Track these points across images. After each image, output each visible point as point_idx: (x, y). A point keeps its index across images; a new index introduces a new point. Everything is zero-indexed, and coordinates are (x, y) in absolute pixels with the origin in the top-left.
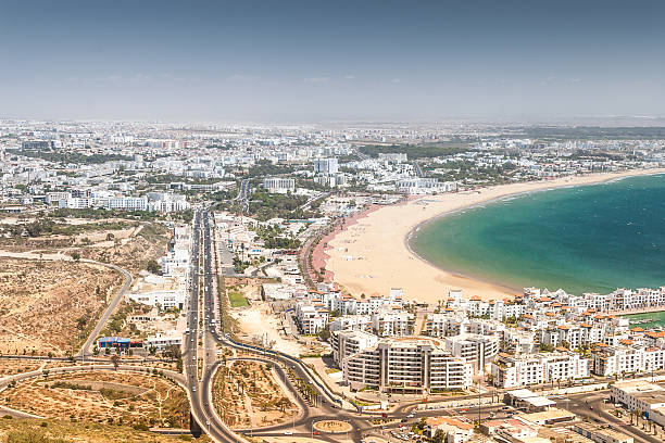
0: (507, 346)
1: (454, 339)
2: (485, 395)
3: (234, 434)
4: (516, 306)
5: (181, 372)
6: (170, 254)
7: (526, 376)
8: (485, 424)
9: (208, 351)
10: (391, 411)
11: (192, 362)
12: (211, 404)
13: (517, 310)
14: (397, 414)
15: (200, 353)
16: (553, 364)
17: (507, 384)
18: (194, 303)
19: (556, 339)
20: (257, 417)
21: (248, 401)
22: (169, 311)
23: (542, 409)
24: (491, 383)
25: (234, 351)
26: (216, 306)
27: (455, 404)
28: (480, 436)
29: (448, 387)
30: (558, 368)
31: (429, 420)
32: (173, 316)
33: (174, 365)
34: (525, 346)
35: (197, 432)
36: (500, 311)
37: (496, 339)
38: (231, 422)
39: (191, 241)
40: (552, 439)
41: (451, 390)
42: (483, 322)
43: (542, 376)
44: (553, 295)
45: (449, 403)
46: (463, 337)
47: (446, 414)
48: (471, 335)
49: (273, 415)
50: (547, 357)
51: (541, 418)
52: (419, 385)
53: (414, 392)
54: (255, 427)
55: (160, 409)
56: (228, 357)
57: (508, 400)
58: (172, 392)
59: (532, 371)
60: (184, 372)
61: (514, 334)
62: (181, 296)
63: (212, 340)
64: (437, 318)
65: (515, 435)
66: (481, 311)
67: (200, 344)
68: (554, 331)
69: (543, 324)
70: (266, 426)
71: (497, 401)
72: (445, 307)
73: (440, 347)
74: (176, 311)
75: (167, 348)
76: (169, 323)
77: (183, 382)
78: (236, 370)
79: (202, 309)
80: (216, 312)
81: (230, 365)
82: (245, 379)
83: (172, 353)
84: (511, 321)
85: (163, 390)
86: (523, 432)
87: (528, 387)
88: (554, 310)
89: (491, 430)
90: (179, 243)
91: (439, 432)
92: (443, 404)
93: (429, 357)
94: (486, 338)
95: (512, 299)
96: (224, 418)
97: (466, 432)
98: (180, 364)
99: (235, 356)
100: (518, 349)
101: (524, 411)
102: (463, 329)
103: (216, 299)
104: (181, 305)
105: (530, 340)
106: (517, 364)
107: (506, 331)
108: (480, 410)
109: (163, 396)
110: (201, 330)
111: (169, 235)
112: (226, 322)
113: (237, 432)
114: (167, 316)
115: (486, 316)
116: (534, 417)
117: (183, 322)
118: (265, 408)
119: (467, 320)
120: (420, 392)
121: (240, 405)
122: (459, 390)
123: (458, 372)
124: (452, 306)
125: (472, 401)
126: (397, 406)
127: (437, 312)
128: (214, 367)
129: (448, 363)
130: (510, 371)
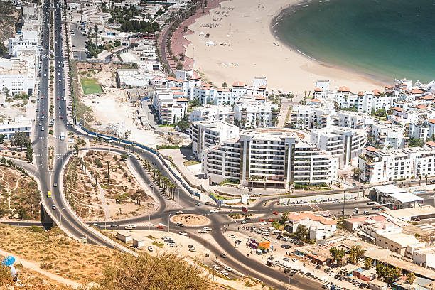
0: (375, 140)
1: (320, 132)
2: (350, 191)
3: (87, 227)
4: (386, 98)
5: (31, 161)
6: (17, 36)
7: (393, 171)
8: (349, 220)
9: (59, 139)
10: (252, 205)
11: (41, 150)
12: (63, 196)
13: (387, 102)
14: (258, 209)
15: (51, 142)
16: (422, 159)
17: (374, 179)
18: (44, 89)
19: (426, 133)
20: (111, 210)
21: (102, 193)
22: (17, 97)
23: (408, 205)
24: (357, 178)
25: (87, 140)
26: (67, 92)
27: (319, 199)
28: (344, 232)
29: (312, 181)
30: (427, 163)
31: (292, 215)
32: (21, 102)
33: (23, 154)
34: (394, 140)
35: (49, 224)
36: (368, 103)
37: (363, 132)
38: (84, 213)
39: (39, 22)
40: (417, 235)
41: (315, 185)
42: (350, 114)
43: (409, 172)
44: (425, 87)
45: (312, 198)
46: (328, 131)
47: (308, 208)
48: (338, 129)
49: (128, 208)
50: (417, 151)
51: (407, 214)
52: (281, 179)
53: (276, 186)
54: (110, 220)
55: (9, 199)
56: (81, 147)
57: (374, 195)
58: (22, 182)
59: (400, 166)
60: (34, 161)
61: (383, 127)
62: (30, 80)
63: (63, 128)
64: (302, 110)
65: (380, 232)
66: (349, 103)
67: (51, 132)
68: (425, 125)
69: (414, 117)
70: (121, 218)
71: (362, 197)
72: (313, 98)
73: (304, 140)
74: (25, 97)
75: (15, 136)
76: (17, 109)
77: (33, 172)
78: (89, 160)
79: (52, 96)
80: (67, 98)
81: (82, 154)
82: (98, 170)
83: (21, 141)
84: (381, 114)
85: (12, 180)
86: (388, 229)
87: (395, 183)
88: (425, 104)
89: (355, 226)
90: (28, 24)
91: (301, 228)
92: (305, 199)
93: (293, 150)
94: (353, 131)
95: (383, 90)
96: (76, 209)
97: (329, 227)
98: (29, 153)
99: (88, 145)
100: (386, 143)
101: (390, 207)
102: (330, 122)
103: (67, 86)
104: (30, 91)
105: (399, 134)
106: (385, 158)
107: (375, 124)
108: (345, 206)
109: (12, 186)
110: (52, 117)
111: (16, 15)
112: (79, 110)
113: (90, 225)
114: (15, 102)
115: (354, 108)
116: (399, 213)
117: (32, 110)
118: (119, 200)
119: (334, 113)
120: (282, 186)
121: (93, 196)
122: (323, 185)
123: (323, 165)
124: (319, 97)
125: (336, 196)
126: (258, 200)
127: (302, 103)
128: (65, 157)
129: (313, 157)
130: (377, 166)
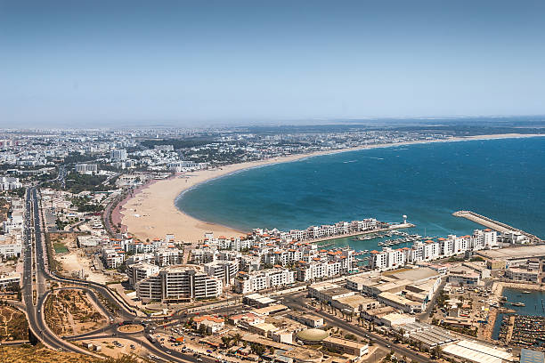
0: (243, 266)
1: (209, 265)
2: (231, 300)
3: (61, 340)
4: (248, 241)
5: (21, 300)
6: (8, 219)
7: (256, 285)
8: (232, 318)
9: (40, 285)
10: (170, 315)
11: (28, 292)
12: (44, 321)
13: (248, 243)
14: (174, 316)
15: (34, 287)
16: (273, 276)
17: (245, 291)
18: (28, 253)
19: (273, 260)
20: (77, 327)
21: (71, 317)
22: (10, 259)
23: (267, 305)
24: (234, 291)
25: (59, 283)
26: (45, 253)
27: (212, 306)
28: (229, 326)
29: (207, 296)
30: (276, 278)
31: (196, 319)
32: (13, 262)
33: (15, 296)
34: (255, 266)
35: (34, 341)
36: (237, 245)
37: (236, 263)
38: (59, 332)
39: (24, 210)
40: (274, 323)
41: (209, 298)
42: (228, 253)
43: (265, 285)
44: (271, 232)
45: (208, 306)
46: (215, 263)
47: (206, 313)
48: (220, 262)
49: (89, 325)
50: (269, 272)
51: (266, 311)
52: (187, 297)
53: (185, 301)
54: (76, 334)
55: (6, 328)
56: (54, 288)
57: (246, 301)
58: (15, 315)
59: (260, 282)
60: (23, 300)
61: (248, 259)
62: (18, 248)
63: (43, 277)
64: (197, 252)
65: (251, 324)
66: (226, 245)
67: (34, 280)
68: (272, 255)
69: (266, 251)
70: (84, 332)
71: (239, 303)
72: (203, 244)
73: (200, 271)
74: (15, 259)
75: (9, 285)
76: (10, 267)
77: (22, 308)
78: (61, 296)
79: (34, 257)
80: (45, 258)
81: (56, 293)
82: (67, 302)
83: (14, 288)
84: (245, 251)
85: (7, 314)
86: (256, 321)
87: (258, 292)
88: (271, 242)
89: (236, 322)
90: (16, 211)
91: (202, 326)
92: (204, 307)
93: (194, 277)
94: (230, 262)
95: (245, 236)
96: (53, 330)
97: (219, 324)
98: (19, 295)
99: (60, 287)
100: (251, 268)
101: (256, 307)
102: (215, 258)
103: (44, 249)
104: (19, 254)
105: (258, 262)
106: (250, 278)
107: (243, 257)
108: (228, 309)
109: (8, 319)
110: (34, 271)
111: (7, 206)
112: (53, 264)
113: (64, 338)
114: (8, 263)
115: (230, 248)
116: (261, 311)
117: (20, 266)
118: (83, 320)
119: (217, 252)
120: (189, 301)
121: (65, 320)
122: (214, 297)
123: (213, 286)
124: (207, 243)
125: (223, 304)
126: (174, 311)
127: (197, 248)
128: (45, 295)
129: (206, 280)
130: (246, 283)
